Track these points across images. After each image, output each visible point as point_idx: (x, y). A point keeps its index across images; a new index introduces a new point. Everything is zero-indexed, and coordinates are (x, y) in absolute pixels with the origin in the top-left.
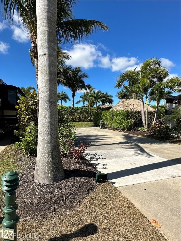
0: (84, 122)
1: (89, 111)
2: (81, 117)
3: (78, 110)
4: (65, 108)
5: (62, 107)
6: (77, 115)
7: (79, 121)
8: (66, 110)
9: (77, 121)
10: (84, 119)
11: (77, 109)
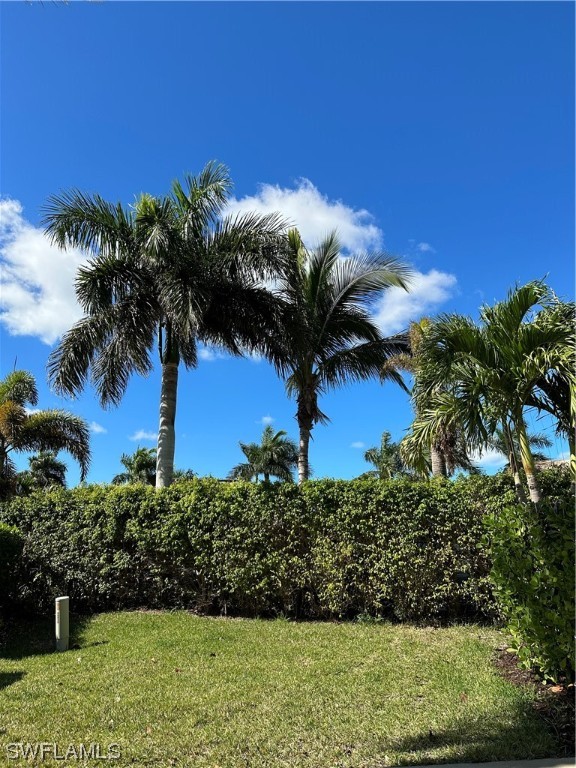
11: (329, 496)
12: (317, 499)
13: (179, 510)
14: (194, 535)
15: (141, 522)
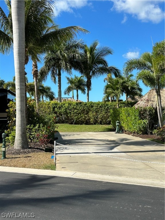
0: (102, 124)
1: (108, 108)
2: (97, 118)
3: (92, 107)
4: (74, 104)
5: (69, 104)
6: (91, 114)
7: (95, 124)
8: (76, 108)
9: (92, 124)
10: (102, 120)
11: (92, 105)
12: (90, 106)
13: (65, 107)
14: (68, 111)
15: (58, 109)
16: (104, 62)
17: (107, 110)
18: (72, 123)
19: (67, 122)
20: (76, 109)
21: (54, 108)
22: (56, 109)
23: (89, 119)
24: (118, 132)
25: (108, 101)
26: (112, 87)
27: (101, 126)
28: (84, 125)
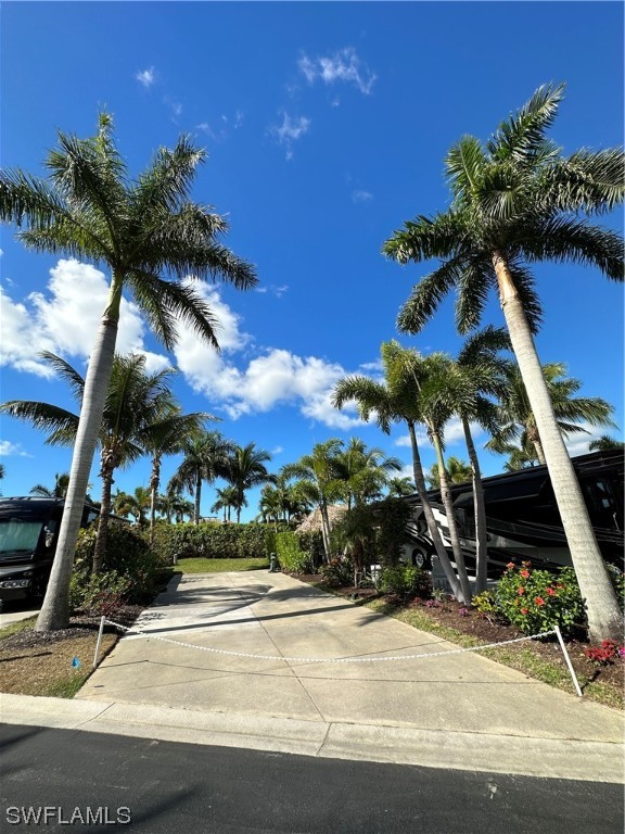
2: (248, 547)
3: (242, 530)
4: (215, 526)
5: (209, 527)
7: (244, 557)
9: (240, 557)
10: (255, 550)
12: (239, 529)
13: (202, 532)
15: (191, 535)
16: (262, 470)
17: (262, 535)
18: (211, 557)
19: (204, 555)
20: (218, 534)
21: (186, 534)
22: (189, 535)
23: (237, 550)
24: (273, 571)
25: (265, 521)
26: (268, 503)
27: (253, 559)
28: (228, 559)
